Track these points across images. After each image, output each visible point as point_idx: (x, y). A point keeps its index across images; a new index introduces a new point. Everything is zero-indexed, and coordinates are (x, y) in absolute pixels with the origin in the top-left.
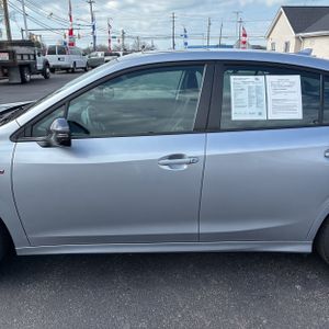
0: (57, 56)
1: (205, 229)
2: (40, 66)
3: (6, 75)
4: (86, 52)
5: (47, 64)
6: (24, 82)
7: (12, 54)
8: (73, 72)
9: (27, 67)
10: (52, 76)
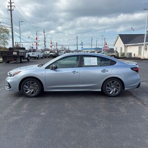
0: (32, 53)
1: (80, 86)
2: (27, 56)
3: (15, 60)
4: (43, 51)
5: (29, 56)
6: (21, 62)
7: (18, 52)
8: (38, 59)
9: (23, 57)
10: (30, 60)
